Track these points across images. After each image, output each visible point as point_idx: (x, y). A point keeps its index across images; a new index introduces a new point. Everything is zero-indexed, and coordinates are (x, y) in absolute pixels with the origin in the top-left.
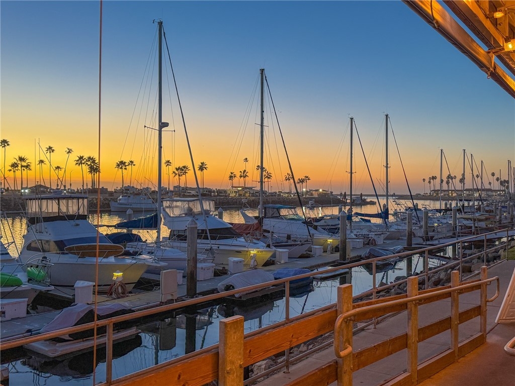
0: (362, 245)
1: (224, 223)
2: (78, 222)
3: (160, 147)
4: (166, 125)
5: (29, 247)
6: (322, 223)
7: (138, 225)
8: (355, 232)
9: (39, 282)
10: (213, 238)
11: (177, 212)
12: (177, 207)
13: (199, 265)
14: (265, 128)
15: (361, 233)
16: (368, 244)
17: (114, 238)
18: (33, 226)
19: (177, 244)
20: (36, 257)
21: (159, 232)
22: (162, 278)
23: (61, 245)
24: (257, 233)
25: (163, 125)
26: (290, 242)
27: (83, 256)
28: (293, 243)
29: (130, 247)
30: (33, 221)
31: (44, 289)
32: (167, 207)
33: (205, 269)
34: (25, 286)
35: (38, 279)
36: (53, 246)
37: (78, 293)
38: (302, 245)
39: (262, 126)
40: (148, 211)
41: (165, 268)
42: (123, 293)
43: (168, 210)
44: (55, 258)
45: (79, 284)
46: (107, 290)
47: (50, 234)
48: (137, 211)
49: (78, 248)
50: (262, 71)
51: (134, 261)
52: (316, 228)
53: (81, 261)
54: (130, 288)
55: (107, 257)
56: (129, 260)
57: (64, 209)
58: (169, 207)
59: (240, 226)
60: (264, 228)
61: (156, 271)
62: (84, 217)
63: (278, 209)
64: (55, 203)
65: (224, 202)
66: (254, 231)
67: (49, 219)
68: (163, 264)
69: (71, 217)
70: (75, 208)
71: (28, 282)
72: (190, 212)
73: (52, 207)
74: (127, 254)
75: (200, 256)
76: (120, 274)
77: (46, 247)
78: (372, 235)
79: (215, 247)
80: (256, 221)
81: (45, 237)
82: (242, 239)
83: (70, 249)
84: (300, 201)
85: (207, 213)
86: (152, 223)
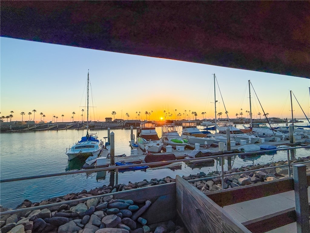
0: (301, 138)
3: (216, 108)
6: (279, 129)
7: (210, 129)
8: (296, 133)
10: (234, 133)
11: (221, 126)
12: (221, 124)
15: (300, 133)
16: (304, 138)
17: (203, 132)
20: (185, 136)
21: (216, 131)
22: (219, 144)
23: (191, 134)
24: (251, 132)
25: (216, 101)
26: (264, 136)
27: (196, 137)
28: (266, 136)
30: (184, 128)
31: (188, 144)
32: (218, 124)
34: (184, 143)
35: (186, 142)
37: (196, 146)
38: (270, 137)
39: (250, 98)
42: (208, 147)
44: (189, 137)
45: (196, 144)
46: (203, 146)
47: (189, 131)
48: (209, 126)
49: (195, 135)
50: (249, 81)
51: (210, 139)
52: (276, 131)
55: (202, 137)
56: (208, 139)
57: (191, 125)
59: (243, 130)
60: (253, 131)
62: (196, 127)
63: (258, 125)
64: (189, 123)
67: (188, 127)
69: (193, 127)
70: (194, 125)
74: (208, 137)
75: (231, 139)
76: (206, 142)
77: (187, 134)
78: (306, 134)
79: (235, 136)
80: (249, 129)
82: (245, 134)
83: (193, 135)
85: (232, 126)
86: (214, 129)
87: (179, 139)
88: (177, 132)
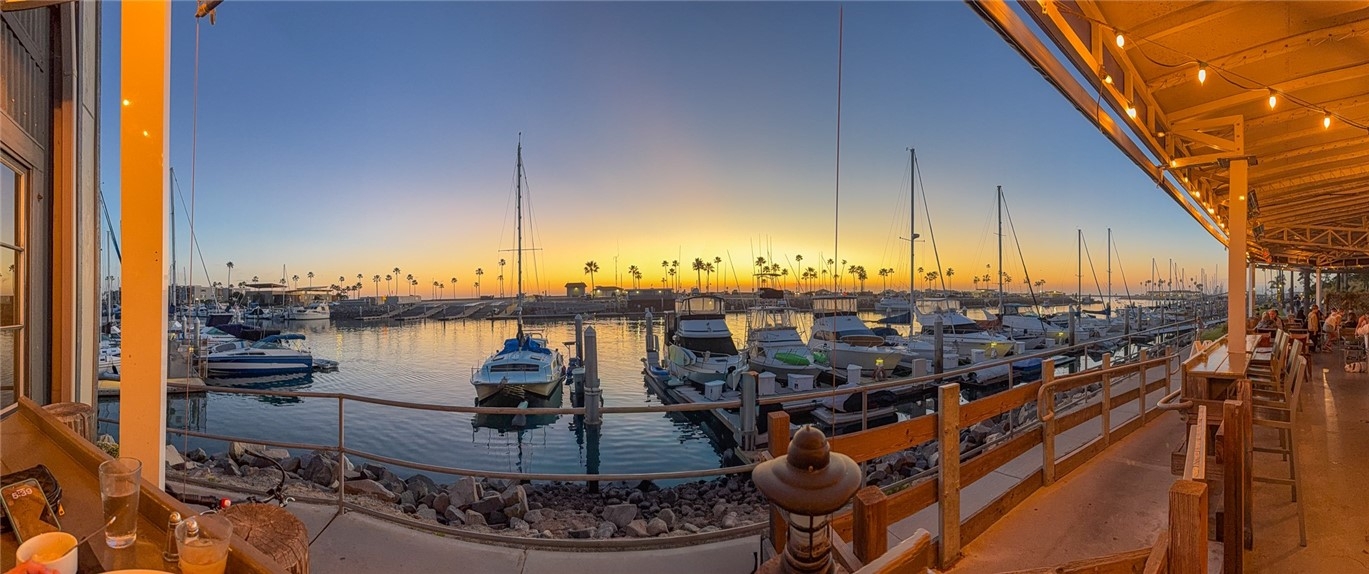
1: (968, 320)
2: (850, 317)
3: (913, 255)
4: (917, 236)
5: (815, 336)
7: (895, 321)
9: (821, 363)
10: (957, 332)
11: (927, 311)
12: (927, 306)
13: (945, 356)
14: (1003, 237)
17: (877, 331)
18: (818, 319)
19: (928, 338)
20: (819, 344)
21: (911, 327)
22: (913, 366)
23: (838, 336)
24: (999, 327)
25: (915, 236)
26: (1026, 336)
27: (853, 345)
28: (1028, 336)
29: (889, 339)
30: (817, 316)
31: (825, 369)
32: (919, 306)
33: (950, 358)
34: (812, 366)
35: (822, 361)
36: (831, 335)
37: (849, 373)
38: (1036, 337)
39: (1000, 235)
40: (902, 310)
41: (915, 357)
43: (920, 309)
44: (832, 345)
45: (850, 367)
46: (869, 373)
47: (829, 326)
48: (894, 311)
49: (850, 338)
50: (999, 187)
51: (892, 351)
53: (852, 349)
54: (889, 373)
55: (871, 347)
56: (888, 350)
57: (839, 307)
58: (922, 306)
59: (983, 322)
60: (1003, 324)
61: (909, 360)
62: (854, 314)
63: (1016, 308)
64: (833, 302)
65: (968, 301)
66: (995, 326)
67: (829, 314)
68: (915, 354)
69: (845, 314)
70: (848, 306)
71: (814, 362)
72: (939, 311)
73: (830, 306)
74: (887, 344)
75: (945, 348)
76: (881, 361)
77: (826, 335)
79: (959, 340)
80: (996, 318)
81: (826, 329)
82: (985, 333)
83: (845, 339)
84: (1035, 301)
85: (953, 311)
86: (906, 320)
87: (799, 353)
88: (795, 328)
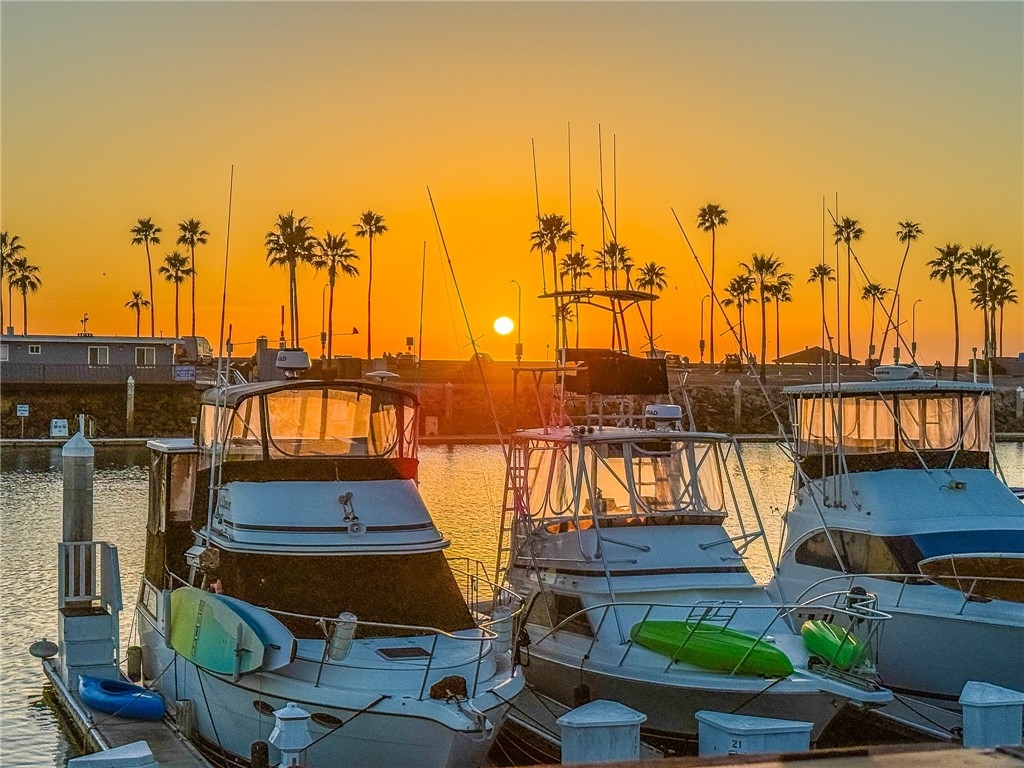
5: (805, 554)
18: (817, 482)
20: (829, 589)
27: (983, 593)
30: (814, 466)
34: (802, 682)
35: (843, 661)
36: (880, 554)
44: (886, 596)
45: (976, 693)
49: (964, 567)
53: (975, 612)
57: (912, 431)
62: (979, 460)
67: (866, 462)
69: (937, 459)
70: (950, 429)
71: (810, 667)
77: (857, 553)
83: (938, 567)
87: (746, 624)
88: (716, 520)
